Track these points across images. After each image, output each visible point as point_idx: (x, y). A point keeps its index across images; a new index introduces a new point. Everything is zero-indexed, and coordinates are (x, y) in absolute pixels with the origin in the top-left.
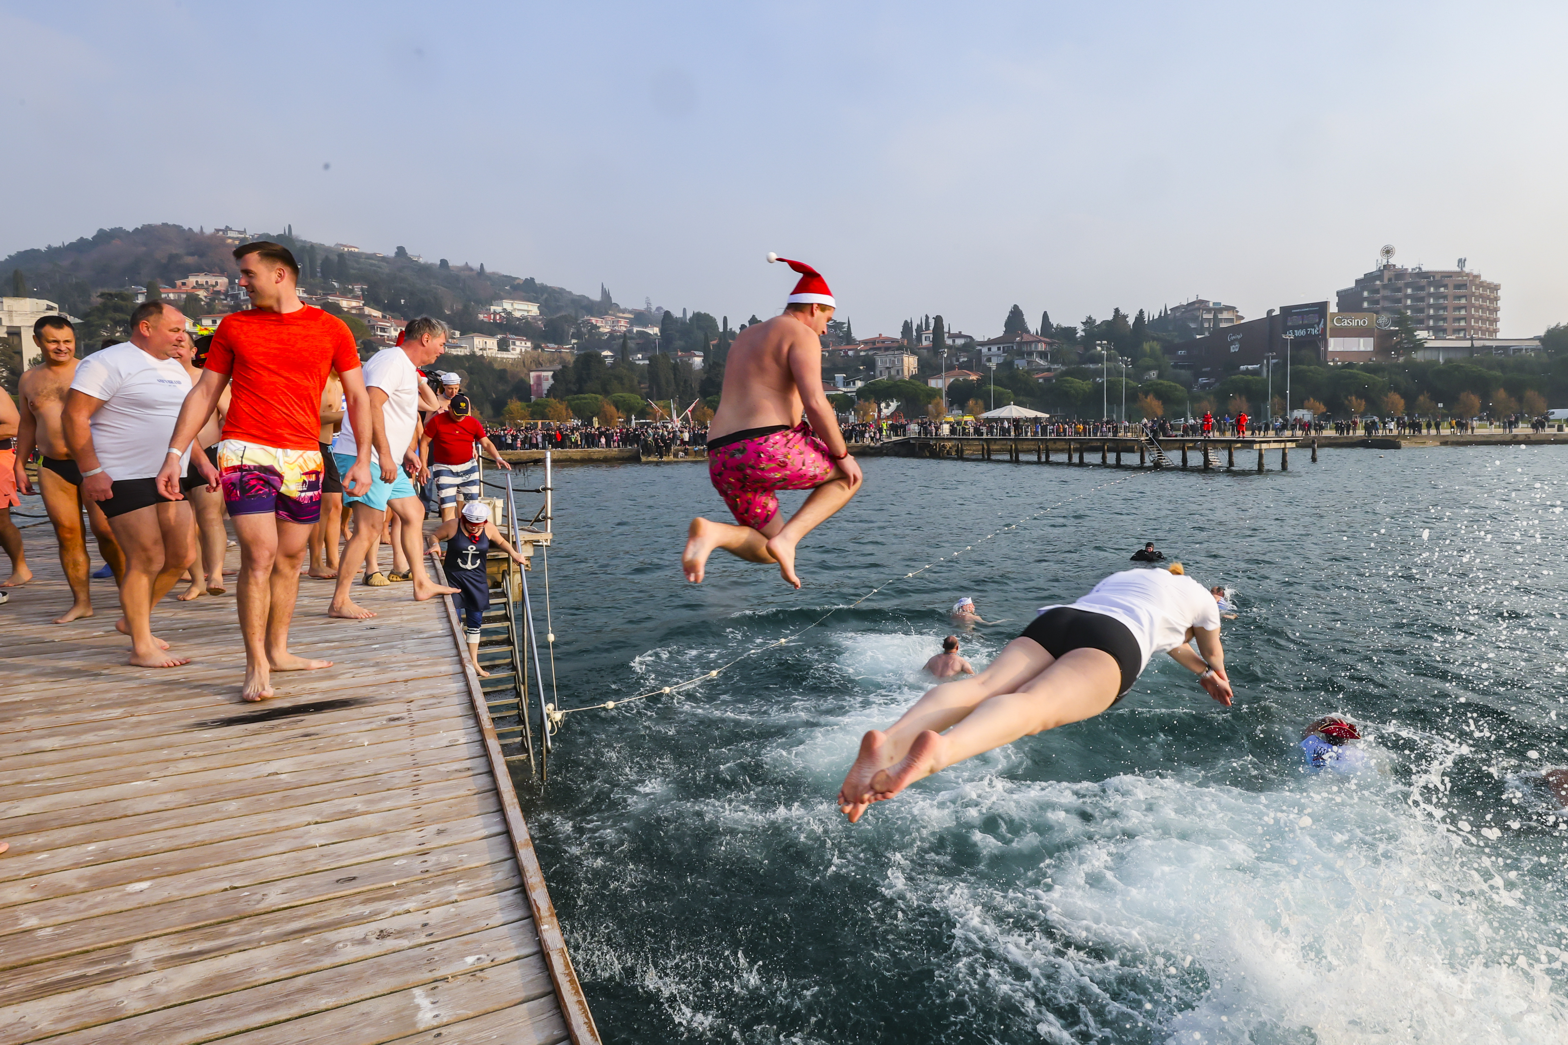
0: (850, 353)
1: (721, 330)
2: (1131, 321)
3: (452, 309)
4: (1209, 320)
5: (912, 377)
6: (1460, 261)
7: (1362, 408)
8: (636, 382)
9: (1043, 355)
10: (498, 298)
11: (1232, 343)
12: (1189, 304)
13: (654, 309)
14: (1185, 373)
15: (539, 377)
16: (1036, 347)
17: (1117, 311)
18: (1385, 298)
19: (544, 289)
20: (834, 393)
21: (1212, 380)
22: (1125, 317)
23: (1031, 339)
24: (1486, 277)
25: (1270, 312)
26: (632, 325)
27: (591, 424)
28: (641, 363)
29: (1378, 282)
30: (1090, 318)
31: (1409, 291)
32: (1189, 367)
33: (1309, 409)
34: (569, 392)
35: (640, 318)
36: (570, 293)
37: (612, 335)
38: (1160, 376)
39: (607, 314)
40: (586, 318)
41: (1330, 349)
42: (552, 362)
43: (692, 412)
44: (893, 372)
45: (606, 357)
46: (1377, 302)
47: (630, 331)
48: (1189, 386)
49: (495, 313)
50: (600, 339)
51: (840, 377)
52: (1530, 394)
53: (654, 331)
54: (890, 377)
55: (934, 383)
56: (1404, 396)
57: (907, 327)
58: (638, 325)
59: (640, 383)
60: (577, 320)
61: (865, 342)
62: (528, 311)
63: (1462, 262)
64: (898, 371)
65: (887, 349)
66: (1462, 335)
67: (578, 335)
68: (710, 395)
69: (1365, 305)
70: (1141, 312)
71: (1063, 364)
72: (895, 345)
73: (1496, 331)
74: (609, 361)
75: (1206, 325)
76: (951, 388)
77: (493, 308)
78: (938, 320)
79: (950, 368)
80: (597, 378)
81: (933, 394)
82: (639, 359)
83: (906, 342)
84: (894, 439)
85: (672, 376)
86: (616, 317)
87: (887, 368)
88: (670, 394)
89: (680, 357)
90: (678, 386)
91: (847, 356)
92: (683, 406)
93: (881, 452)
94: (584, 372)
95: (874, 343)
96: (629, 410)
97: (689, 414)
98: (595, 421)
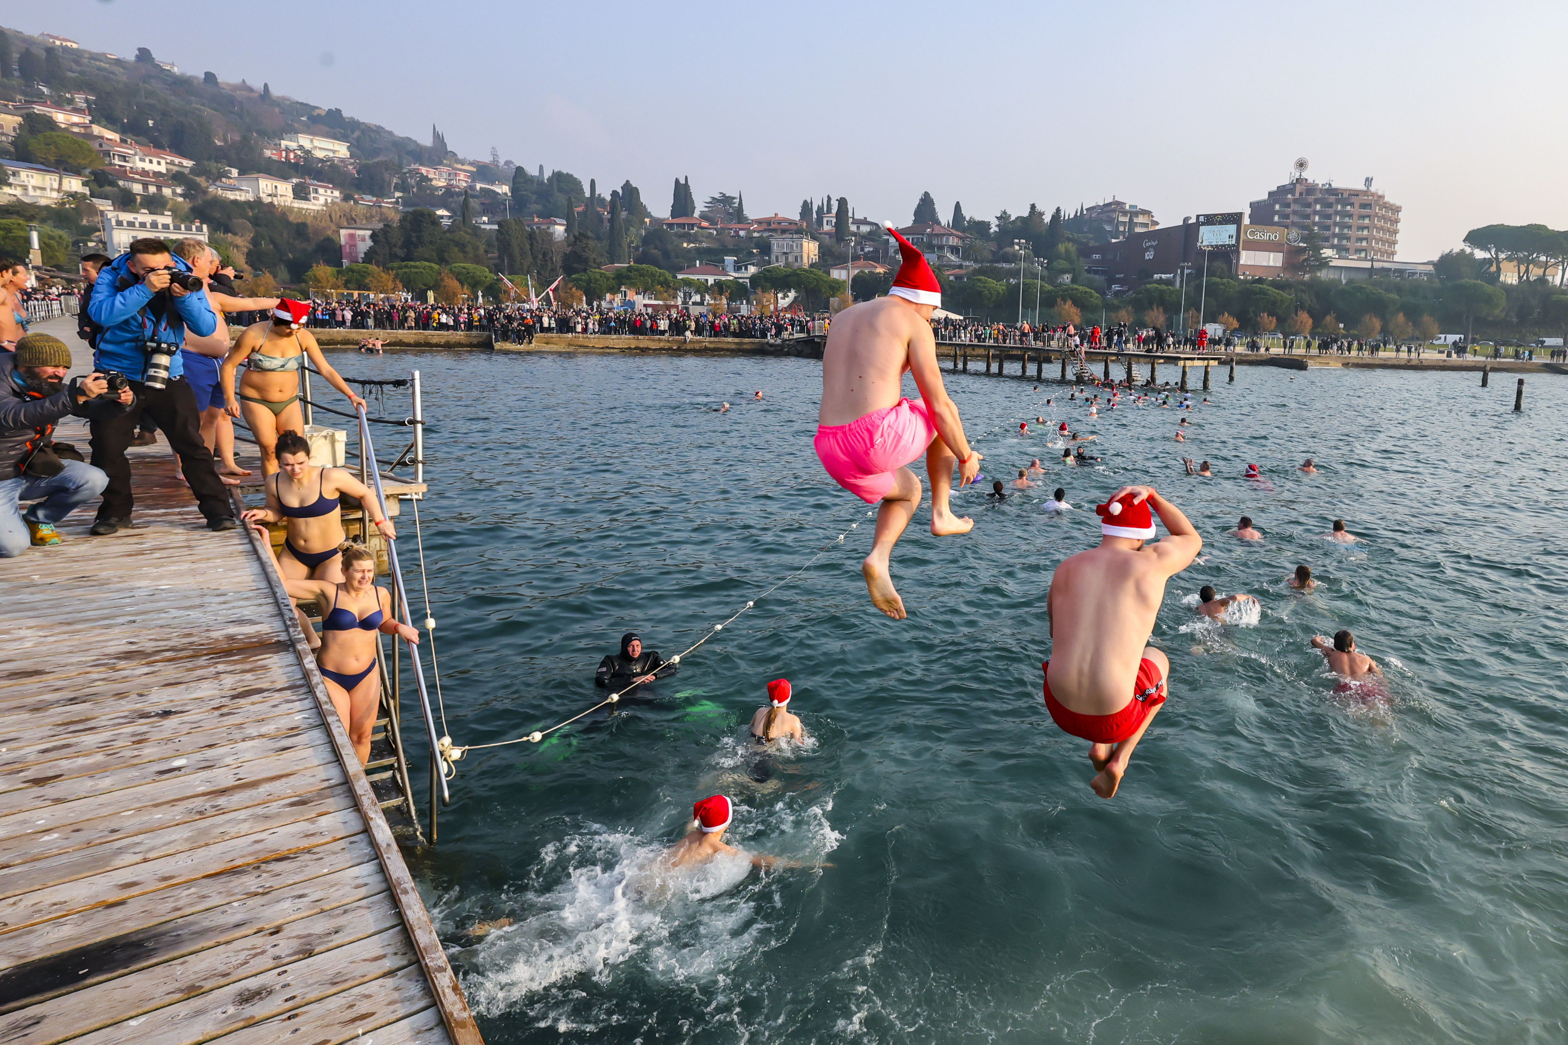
0: (742, 233)
1: (587, 194)
2: (1047, 219)
3: (225, 140)
4: (1124, 223)
5: (812, 265)
6: (1367, 179)
7: (1272, 325)
8: (481, 251)
9: (954, 250)
10: (290, 130)
11: (1147, 249)
12: (1105, 205)
13: (502, 162)
14: (1099, 279)
15: (352, 236)
16: (948, 240)
17: (1033, 207)
18: (1295, 213)
19: (354, 125)
20: (723, 278)
21: (1125, 288)
22: (1041, 214)
23: (942, 232)
24: (1389, 199)
25: (1185, 219)
26: (474, 181)
27: (424, 300)
28: (488, 227)
29: (1290, 196)
30: (1005, 213)
31: (1318, 207)
32: (1103, 273)
33: (1220, 323)
34: (393, 257)
35: (483, 172)
36: (391, 133)
37: (449, 191)
38: (1073, 281)
39: (441, 163)
40: (413, 166)
41: (1242, 262)
42: (369, 218)
43: (556, 291)
44: (791, 259)
45: (442, 217)
46: (1287, 217)
47: (472, 188)
48: (1103, 293)
49: (287, 150)
50: (432, 194)
51: (730, 259)
52: (1426, 319)
53: (504, 189)
54: (787, 264)
55: (838, 274)
56: (1311, 314)
57: (806, 208)
58: (482, 181)
59: (486, 252)
60: (401, 168)
61: (759, 222)
62: (334, 152)
63: (1369, 181)
64: (796, 258)
65: (784, 231)
66: (1363, 255)
67: (403, 187)
68: (576, 271)
69: (1276, 218)
70: (1058, 210)
71: (976, 261)
72: (794, 227)
73: (1393, 253)
74: (446, 222)
75: (1121, 229)
76: (855, 280)
77: (284, 143)
78: (842, 202)
79: (856, 258)
80: (431, 242)
81: (836, 287)
82: (484, 223)
83: (805, 224)
84: (796, 336)
85: (528, 247)
86: (454, 169)
87: (784, 253)
88: (525, 268)
89: (536, 224)
90: (535, 258)
91: (739, 236)
92: (543, 284)
93: (782, 350)
94: (414, 235)
95: (769, 224)
96: (475, 285)
97: (551, 293)
98: (431, 296)
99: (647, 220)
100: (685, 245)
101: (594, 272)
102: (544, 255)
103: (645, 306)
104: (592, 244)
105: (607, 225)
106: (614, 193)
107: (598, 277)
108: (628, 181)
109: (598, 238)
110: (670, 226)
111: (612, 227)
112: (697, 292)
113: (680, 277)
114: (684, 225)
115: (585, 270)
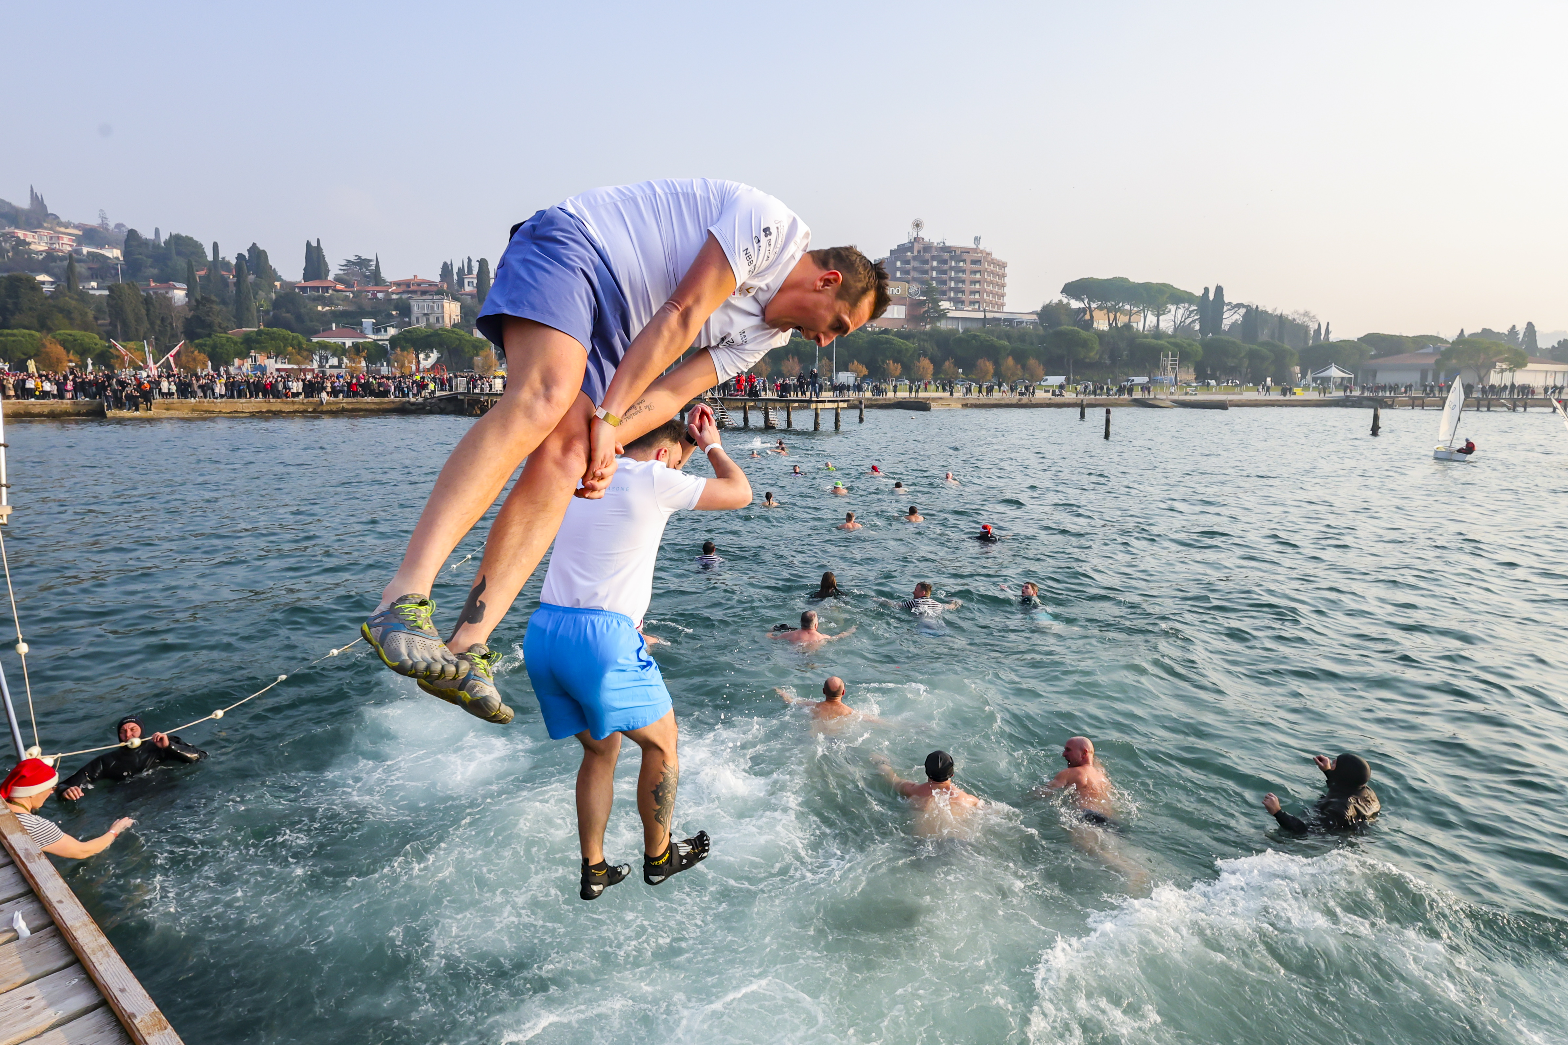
0: (380, 295)
1: (210, 258)
5: (454, 326)
6: (976, 238)
7: (898, 372)
8: (90, 317)
13: (112, 225)
18: (915, 269)
20: (361, 340)
24: (996, 256)
26: (80, 244)
27: (24, 369)
28: (97, 293)
29: (909, 254)
31: (935, 264)
33: (852, 371)
35: (90, 235)
37: (50, 256)
39: (40, 226)
40: (7, 230)
43: (177, 356)
44: (432, 320)
45: (43, 283)
46: (907, 272)
47: (78, 252)
50: (31, 259)
51: (368, 322)
52: (1032, 362)
53: (114, 253)
54: (428, 325)
56: (932, 360)
57: (446, 270)
58: (89, 244)
59: (96, 318)
61: (398, 284)
63: (977, 240)
64: (438, 319)
65: (424, 293)
66: (976, 307)
68: (199, 336)
69: (898, 274)
72: (434, 289)
73: (1003, 305)
74: (47, 288)
78: (483, 264)
80: (31, 309)
81: (480, 346)
82: (93, 288)
83: (445, 286)
84: (439, 393)
85: (144, 312)
86: (55, 232)
87: (425, 314)
88: (142, 334)
89: (153, 288)
90: (152, 324)
91: (376, 298)
92: (161, 350)
93: (424, 408)
94: (10, 301)
95: (408, 285)
96: (83, 352)
97: (171, 359)
98: (31, 365)
99: (277, 284)
100: (320, 308)
101: (221, 337)
102: (163, 320)
103: (278, 370)
104: (216, 308)
105: (233, 289)
106: (240, 257)
107: (224, 341)
108: (254, 244)
109: (224, 302)
110: (303, 289)
111: (239, 291)
112: (333, 355)
113: (315, 340)
114: (318, 288)
115: (209, 336)
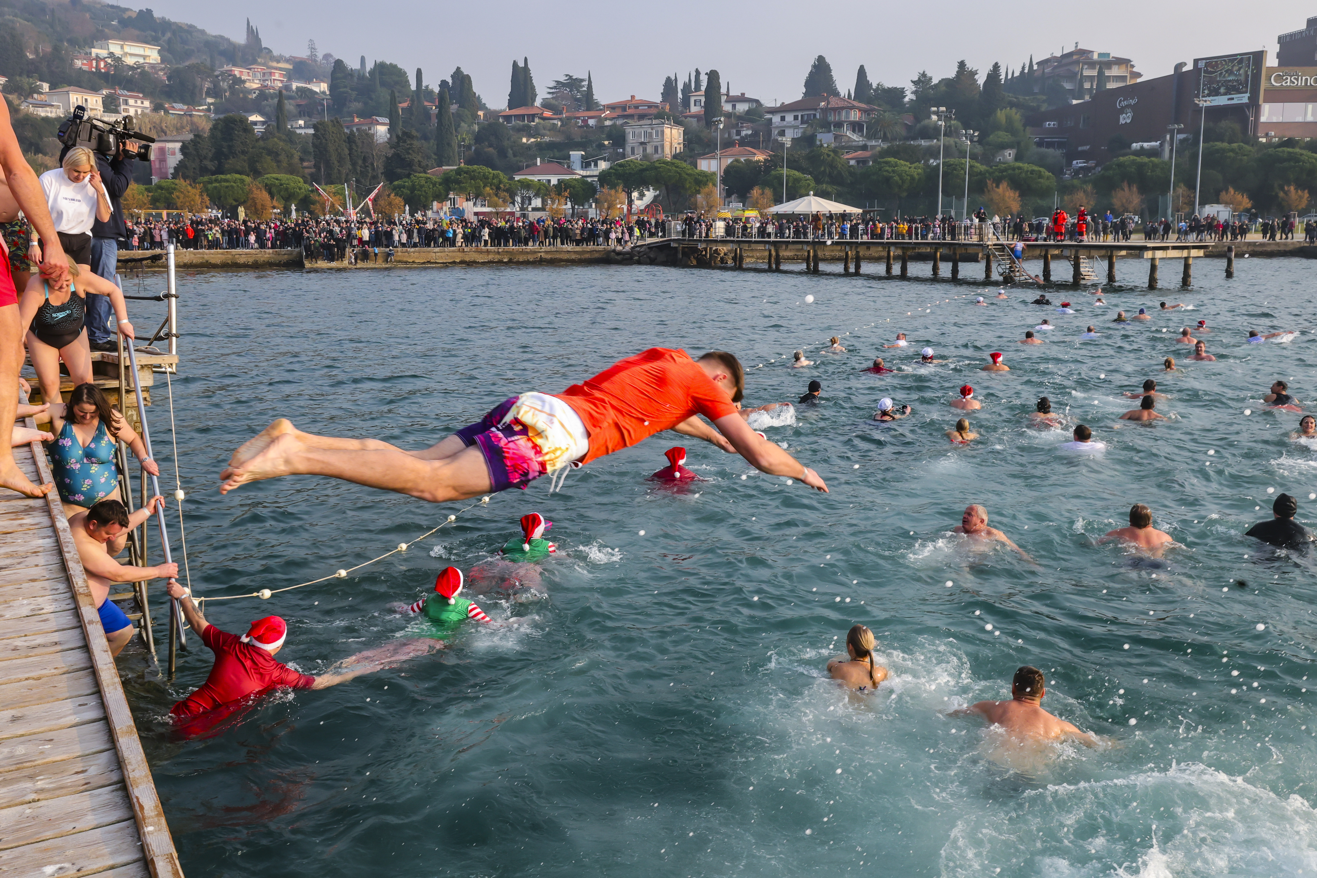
0: (591, 122)
1: (413, 87)
2: (981, 79)
3: (36, 52)
4: (1091, 78)
5: (675, 156)
7: (1304, 203)
8: (296, 160)
9: (856, 127)
10: (100, 37)
11: (1122, 111)
12: (1064, 56)
13: (320, 56)
14: (1054, 154)
15: (162, 151)
16: (848, 115)
17: (962, 65)
19: (166, 25)
20: (567, 177)
21: (1092, 163)
22: (973, 73)
23: (841, 104)
25: (1178, 67)
26: (290, 79)
27: (235, 216)
28: (302, 131)
30: (924, 75)
32: (1060, 145)
33: (1226, 204)
34: (204, 171)
35: (300, 68)
36: (203, 32)
37: (263, 94)
38: (1018, 158)
39: (254, 62)
40: (226, 68)
41: (1263, 119)
42: (179, 129)
43: (375, 201)
44: (650, 150)
45: (255, 123)
47: (287, 88)
48: (1058, 171)
49: (98, 59)
50: (245, 98)
51: (576, 155)
53: (322, 87)
54: (645, 157)
55: (707, 165)
57: (670, 86)
58: (299, 79)
59: (302, 160)
60: (213, 70)
61: (612, 107)
62: (145, 57)
64: (656, 149)
65: (642, 117)
67: (215, 92)
68: (399, 177)
70: (996, 67)
71: (885, 139)
72: (654, 111)
74: (259, 129)
75: (1087, 85)
76: (728, 172)
77: (94, 51)
78: (713, 76)
79: (728, 144)
80: (243, 152)
81: (704, 180)
82: (300, 127)
83: (668, 107)
84: (649, 241)
85: (347, 151)
86: (268, 68)
87: (642, 143)
88: (344, 176)
89: (357, 124)
90: (354, 164)
91: (587, 126)
92: (362, 193)
93: (631, 258)
94: (225, 144)
95: (624, 109)
96: (288, 197)
97: (370, 203)
98: (242, 213)
99: (481, 113)
100: (524, 140)
101: (420, 177)
102: (365, 159)
103: (476, 214)
104: (416, 143)
105: (435, 121)
106: (444, 84)
107: (423, 182)
108: (458, 68)
109: (425, 138)
110: (508, 118)
111: (440, 123)
112: (537, 195)
113: (517, 178)
114: (523, 116)
115: (408, 176)
